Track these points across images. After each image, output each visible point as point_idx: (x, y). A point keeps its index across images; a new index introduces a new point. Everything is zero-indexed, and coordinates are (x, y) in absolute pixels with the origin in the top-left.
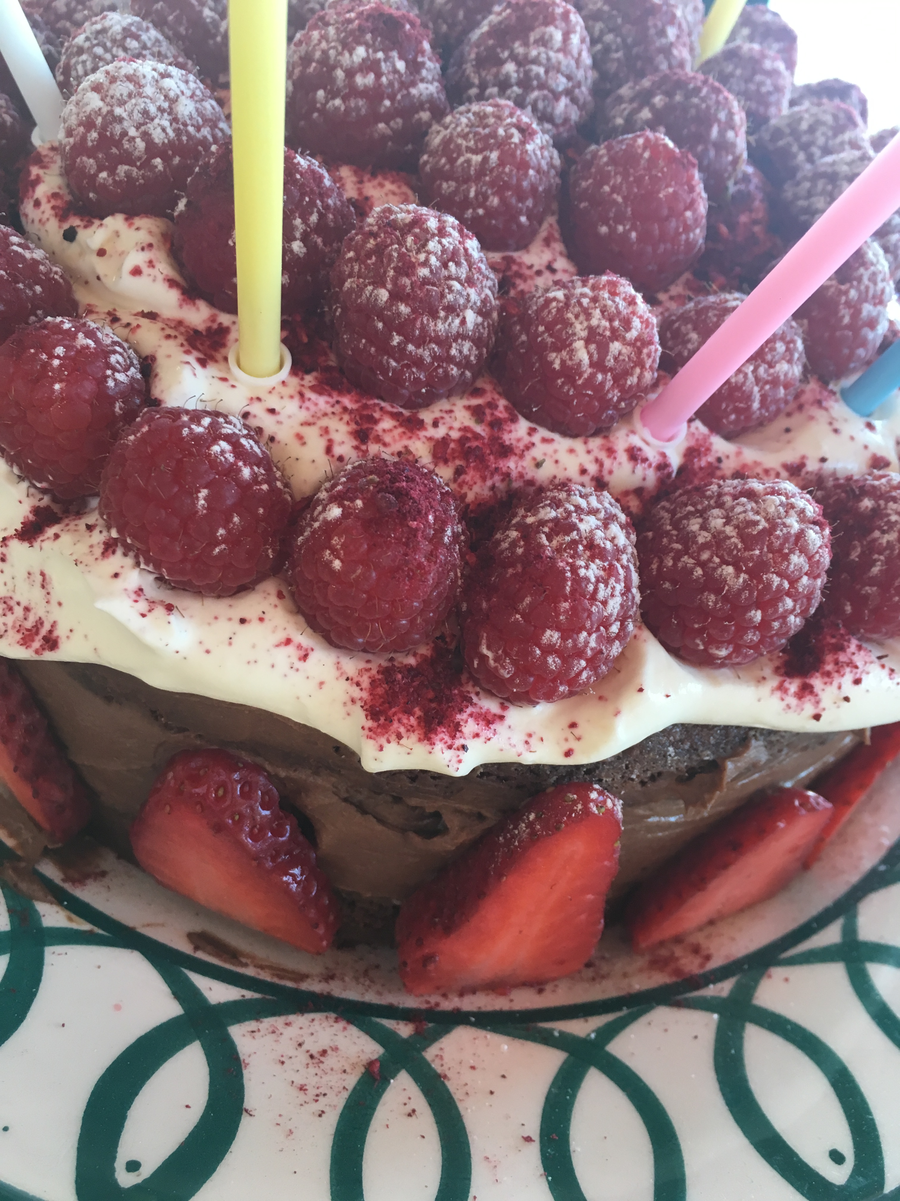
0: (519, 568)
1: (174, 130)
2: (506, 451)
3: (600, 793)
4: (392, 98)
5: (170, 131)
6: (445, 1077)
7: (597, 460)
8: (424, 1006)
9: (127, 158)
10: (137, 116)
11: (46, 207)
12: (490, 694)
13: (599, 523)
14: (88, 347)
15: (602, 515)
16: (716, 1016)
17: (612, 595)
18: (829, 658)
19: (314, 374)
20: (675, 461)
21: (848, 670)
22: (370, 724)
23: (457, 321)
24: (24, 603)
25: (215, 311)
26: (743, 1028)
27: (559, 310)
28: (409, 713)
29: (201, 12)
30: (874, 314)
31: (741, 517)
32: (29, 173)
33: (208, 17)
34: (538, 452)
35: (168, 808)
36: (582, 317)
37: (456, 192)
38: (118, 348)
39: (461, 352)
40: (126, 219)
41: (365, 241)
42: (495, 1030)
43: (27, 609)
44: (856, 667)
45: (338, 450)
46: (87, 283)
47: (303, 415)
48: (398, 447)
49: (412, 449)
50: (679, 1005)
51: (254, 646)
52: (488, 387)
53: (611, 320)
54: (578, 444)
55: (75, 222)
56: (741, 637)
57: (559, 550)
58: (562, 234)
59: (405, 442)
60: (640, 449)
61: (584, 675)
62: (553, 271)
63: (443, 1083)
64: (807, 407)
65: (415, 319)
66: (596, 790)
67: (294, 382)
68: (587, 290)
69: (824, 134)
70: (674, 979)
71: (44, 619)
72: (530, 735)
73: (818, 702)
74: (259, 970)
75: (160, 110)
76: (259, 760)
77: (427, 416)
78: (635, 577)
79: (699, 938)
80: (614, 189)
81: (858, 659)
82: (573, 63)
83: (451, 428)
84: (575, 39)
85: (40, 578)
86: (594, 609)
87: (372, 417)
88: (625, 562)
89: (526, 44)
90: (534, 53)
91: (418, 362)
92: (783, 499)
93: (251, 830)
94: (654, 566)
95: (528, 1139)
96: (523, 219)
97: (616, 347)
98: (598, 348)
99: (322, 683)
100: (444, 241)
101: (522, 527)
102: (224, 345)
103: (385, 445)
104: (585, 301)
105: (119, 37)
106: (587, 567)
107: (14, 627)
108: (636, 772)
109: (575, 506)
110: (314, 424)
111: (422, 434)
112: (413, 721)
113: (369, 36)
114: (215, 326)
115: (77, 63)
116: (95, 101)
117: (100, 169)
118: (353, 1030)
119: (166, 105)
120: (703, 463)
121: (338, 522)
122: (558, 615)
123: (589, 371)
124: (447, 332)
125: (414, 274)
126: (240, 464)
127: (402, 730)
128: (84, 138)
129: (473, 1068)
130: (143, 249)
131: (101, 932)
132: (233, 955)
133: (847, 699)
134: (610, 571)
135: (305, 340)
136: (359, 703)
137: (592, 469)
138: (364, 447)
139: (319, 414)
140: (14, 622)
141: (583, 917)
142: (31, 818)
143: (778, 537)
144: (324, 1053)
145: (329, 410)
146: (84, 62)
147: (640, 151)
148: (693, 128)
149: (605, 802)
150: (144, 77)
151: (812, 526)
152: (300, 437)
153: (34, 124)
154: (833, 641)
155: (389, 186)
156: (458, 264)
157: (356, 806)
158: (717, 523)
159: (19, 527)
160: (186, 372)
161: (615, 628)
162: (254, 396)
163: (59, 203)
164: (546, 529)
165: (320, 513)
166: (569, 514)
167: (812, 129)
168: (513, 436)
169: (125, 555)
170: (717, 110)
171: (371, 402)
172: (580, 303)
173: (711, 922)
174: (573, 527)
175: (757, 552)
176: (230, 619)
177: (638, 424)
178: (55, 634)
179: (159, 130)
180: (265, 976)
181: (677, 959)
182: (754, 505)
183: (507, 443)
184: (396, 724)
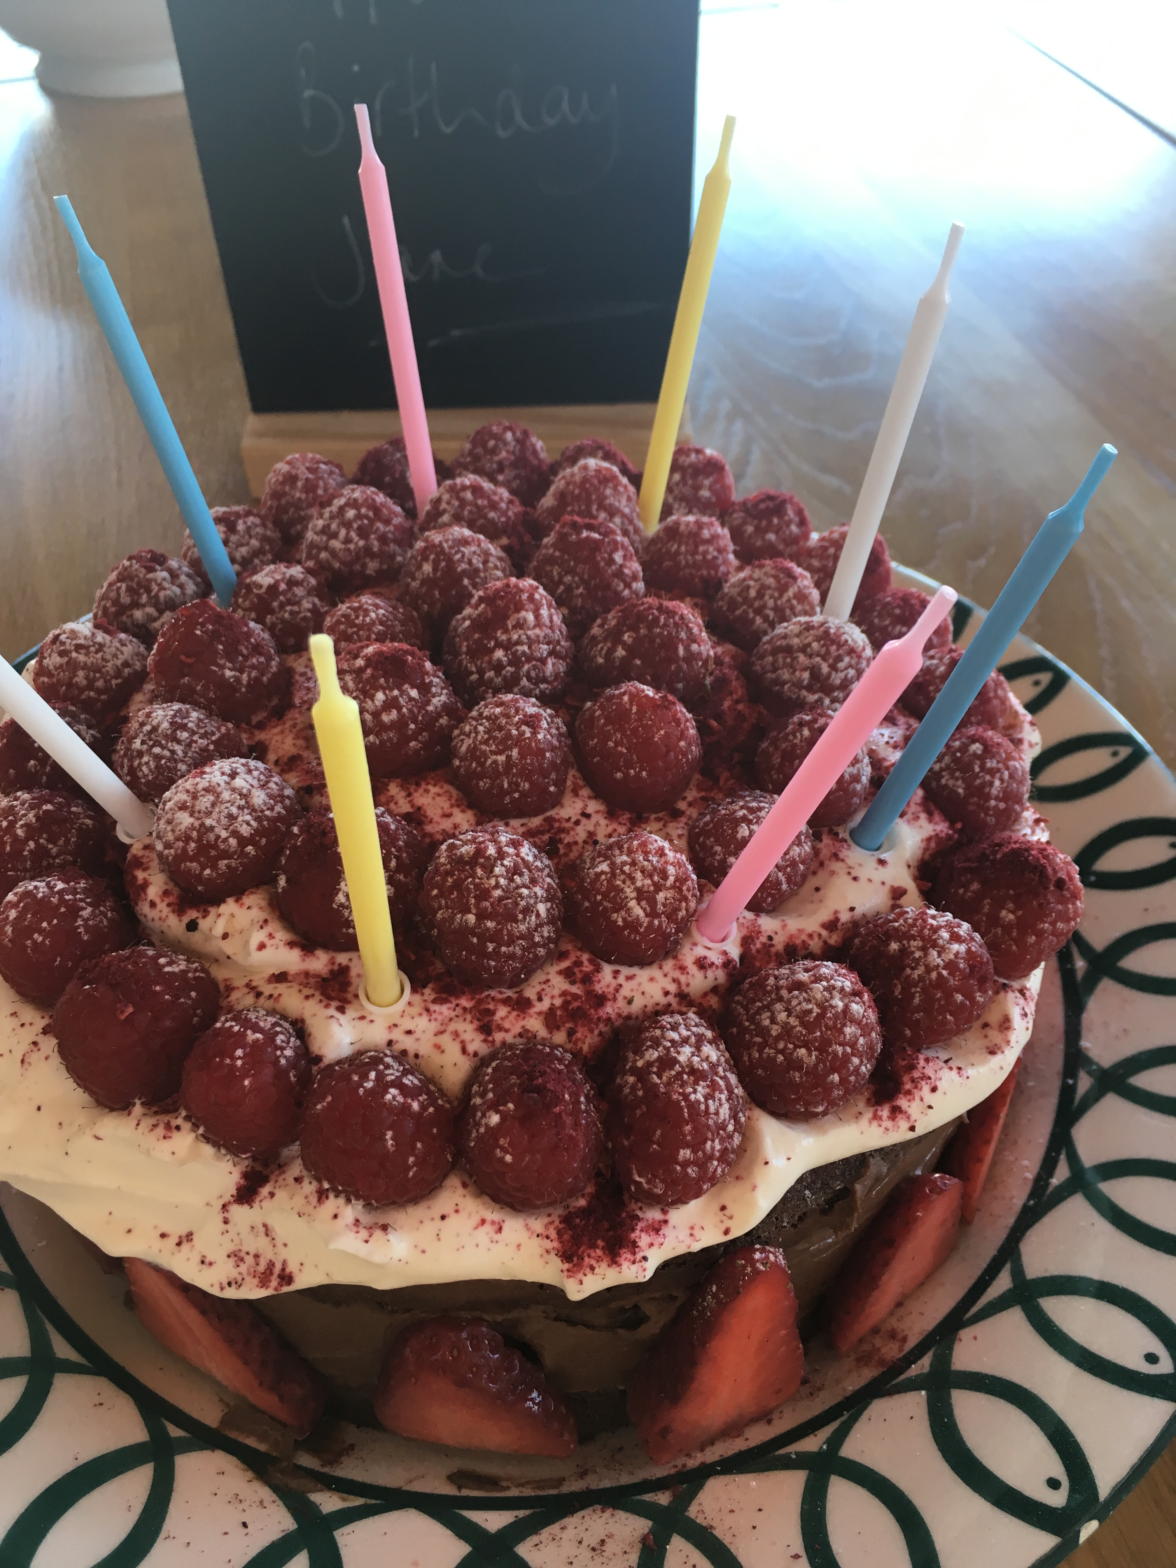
0: (644, 1108)
1: (255, 820)
2: (601, 1000)
3: (762, 1251)
4: (415, 721)
5: (253, 823)
6: (711, 1527)
7: (674, 980)
8: (673, 1471)
9: (226, 854)
10: (224, 821)
11: (162, 906)
12: (651, 1205)
13: (693, 1049)
14: (258, 1040)
15: (693, 1039)
16: (923, 1392)
17: (721, 1105)
18: (906, 1078)
19: (430, 985)
20: (735, 953)
21: (923, 1083)
22: (566, 1266)
23: (533, 918)
24: (252, 1252)
25: (331, 954)
26: (949, 1396)
27: (609, 881)
28: (594, 1246)
29: (223, 675)
30: (855, 772)
31: (798, 1008)
32: (135, 878)
33: (230, 677)
34: (625, 992)
35: (413, 1380)
36: (628, 883)
37: (492, 787)
38: (278, 1029)
39: (542, 937)
40: (237, 901)
41: (444, 880)
42: (741, 1471)
43: (257, 1256)
44: (930, 1078)
45: (471, 1048)
46: (217, 961)
47: (434, 1027)
48: (517, 1029)
49: (528, 1027)
50: (890, 1393)
51: (458, 1235)
52: (569, 947)
53: (651, 876)
54: (653, 971)
55: (193, 914)
56: (830, 1095)
57: (669, 1084)
58: (584, 779)
59: (522, 1023)
60: (705, 958)
61: (719, 1170)
62: (587, 816)
63: (711, 1533)
64: (826, 862)
65: (501, 930)
66: (757, 1250)
67: (417, 998)
68: (625, 858)
69: (771, 597)
70: (881, 1370)
71: (274, 1260)
72: (692, 1228)
73: (908, 1118)
74: (521, 1488)
75: (240, 808)
76: (478, 1314)
77: (530, 993)
78: (733, 1079)
79: (893, 1323)
80: (617, 743)
81: (929, 1071)
82: (548, 631)
83: (553, 997)
84: (544, 612)
85: (263, 1229)
86: (711, 1122)
87: (488, 1010)
88: (722, 1074)
89: (506, 631)
90: (515, 637)
91: (512, 956)
92: (825, 983)
93: (489, 1375)
94: (746, 1058)
95: (796, 1557)
96: (552, 789)
97: (661, 896)
98: (648, 903)
99: (519, 1246)
100: (506, 862)
101: (634, 1071)
102: (349, 984)
103: (507, 1031)
104: (626, 868)
105: (169, 732)
106: (695, 1092)
107: (249, 1274)
108: (785, 1220)
109: (670, 1041)
110: (445, 1031)
111: (533, 1011)
112: (599, 1252)
113: (382, 681)
114: (336, 967)
115: (140, 764)
116: (185, 820)
117: (203, 869)
118: (621, 1514)
119: (243, 802)
120: (758, 946)
121: (499, 1125)
122: (685, 1136)
123: (647, 920)
124: (528, 929)
125: (491, 897)
126: (409, 1101)
127: (593, 1262)
128: (184, 850)
129: (732, 1511)
130: (262, 927)
131: (373, 1502)
132: (492, 1482)
133: (930, 1107)
134: (714, 1086)
135: (413, 957)
136: (553, 1253)
137: (672, 988)
138: (490, 1038)
139: (446, 1021)
140: (248, 1269)
141: (783, 1349)
142: (273, 1418)
143: (830, 1018)
144: (603, 1542)
145: (453, 1014)
146: (147, 763)
147: (628, 706)
148: (663, 654)
149: (767, 1257)
150: (219, 785)
151: (852, 998)
152: (437, 1047)
153: (115, 822)
154: (904, 1063)
155: (434, 790)
156: (521, 875)
157: (566, 1321)
158: (782, 1016)
159: (234, 1192)
160: (334, 1027)
161: (731, 1128)
162: (390, 1023)
163: (171, 899)
164: (655, 1069)
165: (481, 1118)
166: (667, 1049)
167: (760, 595)
168: (603, 983)
169: (336, 1196)
170: (677, 632)
171: (484, 995)
172: (623, 872)
173: (899, 1305)
174: (675, 1061)
175: (818, 1034)
176: (433, 1219)
177: (697, 936)
178: (288, 1270)
179: (245, 826)
180: (528, 1492)
181: (879, 1350)
182: (805, 995)
183: (600, 992)
184: (586, 1259)
